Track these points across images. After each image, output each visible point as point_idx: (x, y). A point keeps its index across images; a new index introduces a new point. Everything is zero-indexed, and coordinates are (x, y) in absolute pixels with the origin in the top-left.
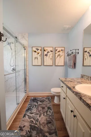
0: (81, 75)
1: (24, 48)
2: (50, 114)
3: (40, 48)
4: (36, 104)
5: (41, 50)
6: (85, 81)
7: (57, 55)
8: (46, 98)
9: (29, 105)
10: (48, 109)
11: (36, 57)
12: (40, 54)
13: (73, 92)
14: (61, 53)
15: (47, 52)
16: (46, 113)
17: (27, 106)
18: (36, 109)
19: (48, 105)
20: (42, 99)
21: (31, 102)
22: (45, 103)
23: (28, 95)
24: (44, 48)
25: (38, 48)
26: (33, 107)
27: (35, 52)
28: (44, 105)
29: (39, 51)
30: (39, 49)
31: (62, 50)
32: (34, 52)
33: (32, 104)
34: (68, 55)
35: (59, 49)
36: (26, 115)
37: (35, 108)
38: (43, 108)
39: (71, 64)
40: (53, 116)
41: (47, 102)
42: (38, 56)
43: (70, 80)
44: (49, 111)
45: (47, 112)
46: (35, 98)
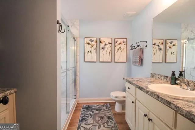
0: (151, 73)
1: (74, 38)
2: (113, 125)
3: (95, 40)
4: (92, 113)
5: (96, 42)
6: (157, 81)
7: (117, 48)
8: (103, 106)
9: (82, 114)
10: (109, 119)
11: (90, 51)
12: (95, 47)
13: (147, 92)
14: (122, 46)
15: (104, 44)
16: (106, 124)
17: (80, 115)
18: (92, 119)
19: (108, 114)
20: (98, 107)
21: (84, 111)
22: (103, 112)
23: (78, 102)
24: (100, 39)
25: (93, 39)
26: (88, 117)
27: (89, 44)
28: (102, 114)
29: (94, 43)
30: (93, 41)
31: (123, 42)
32: (87, 45)
33: (86, 113)
34: (132, 48)
35: (120, 41)
36: (81, 127)
37: (90, 118)
38: (102, 118)
39: (136, 61)
40: (117, 127)
41: (105, 110)
42: (93, 50)
43: (138, 80)
44: (109, 121)
45: (107, 122)
46: (89, 105)
